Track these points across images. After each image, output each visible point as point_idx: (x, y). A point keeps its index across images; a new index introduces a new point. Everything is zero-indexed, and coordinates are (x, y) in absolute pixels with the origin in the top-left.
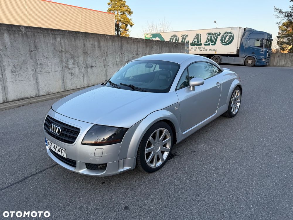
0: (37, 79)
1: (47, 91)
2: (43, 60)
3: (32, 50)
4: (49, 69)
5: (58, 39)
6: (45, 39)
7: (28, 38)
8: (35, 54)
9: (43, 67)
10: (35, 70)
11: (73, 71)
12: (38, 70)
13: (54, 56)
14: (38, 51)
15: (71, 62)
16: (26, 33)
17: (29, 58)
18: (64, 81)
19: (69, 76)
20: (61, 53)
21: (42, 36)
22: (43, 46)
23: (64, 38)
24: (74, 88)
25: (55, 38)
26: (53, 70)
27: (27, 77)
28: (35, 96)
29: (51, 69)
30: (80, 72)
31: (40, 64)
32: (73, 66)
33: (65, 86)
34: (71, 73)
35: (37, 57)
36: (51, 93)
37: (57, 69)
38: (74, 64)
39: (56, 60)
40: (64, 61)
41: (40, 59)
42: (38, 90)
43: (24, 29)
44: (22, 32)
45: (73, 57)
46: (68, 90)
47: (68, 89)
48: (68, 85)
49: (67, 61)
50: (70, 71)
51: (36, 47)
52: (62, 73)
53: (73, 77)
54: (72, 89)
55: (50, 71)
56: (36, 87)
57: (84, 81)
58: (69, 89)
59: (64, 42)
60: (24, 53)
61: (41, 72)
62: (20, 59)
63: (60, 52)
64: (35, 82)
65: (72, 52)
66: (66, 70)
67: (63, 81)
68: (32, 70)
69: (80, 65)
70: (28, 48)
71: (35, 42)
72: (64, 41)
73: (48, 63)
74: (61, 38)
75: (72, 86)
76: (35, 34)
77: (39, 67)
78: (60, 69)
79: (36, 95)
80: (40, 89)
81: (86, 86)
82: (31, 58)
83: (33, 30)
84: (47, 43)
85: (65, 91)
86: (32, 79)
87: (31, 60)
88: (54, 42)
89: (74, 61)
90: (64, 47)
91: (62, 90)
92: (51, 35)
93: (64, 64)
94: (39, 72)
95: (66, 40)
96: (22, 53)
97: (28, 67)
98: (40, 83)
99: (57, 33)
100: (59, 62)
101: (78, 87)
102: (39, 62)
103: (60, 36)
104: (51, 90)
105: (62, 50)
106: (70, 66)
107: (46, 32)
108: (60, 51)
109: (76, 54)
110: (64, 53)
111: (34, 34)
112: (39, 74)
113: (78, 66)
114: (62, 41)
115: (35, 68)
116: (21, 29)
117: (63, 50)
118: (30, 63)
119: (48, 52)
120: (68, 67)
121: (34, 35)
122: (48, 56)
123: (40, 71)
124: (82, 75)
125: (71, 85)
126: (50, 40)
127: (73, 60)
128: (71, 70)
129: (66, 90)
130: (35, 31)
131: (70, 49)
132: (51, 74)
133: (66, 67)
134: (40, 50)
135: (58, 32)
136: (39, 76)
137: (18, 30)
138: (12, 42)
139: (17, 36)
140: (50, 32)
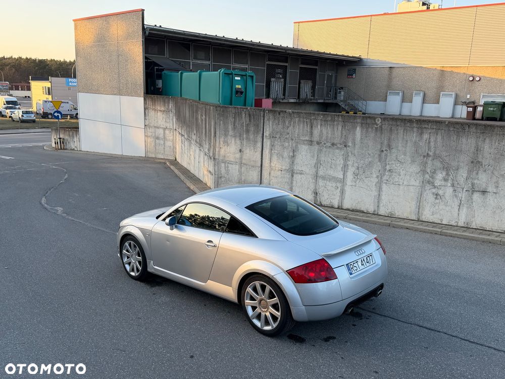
0: (380, 190)
1: (389, 211)
2: (394, 166)
3: (384, 150)
4: (400, 180)
5: (426, 136)
6: (405, 134)
7: (382, 133)
8: (386, 155)
9: (392, 175)
10: (380, 177)
11: (441, 192)
12: (385, 178)
13: (413, 161)
14: (390, 152)
15: (441, 175)
16: (381, 127)
17: (377, 160)
18: (421, 204)
19: (431, 198)
20: (425, 159)
21: (401, 131)
22: (400, 145)
23: (437, 134)
24: (436, 222)
25: (421, 134)
26: (405, 183)
27: (369, 184)
28: (372, 212)
29: (404, 180)
30: (456, 196)
31: (390, 170)
32: (443, 183)
33: (420, 212)
34: (436, 195)
35: (387, 160)
36: (394, 216)
37: (413, 182)
38: (446, 180)
39: (415, 168)
40: (429, 171)
41: (390, 163)
42: (378, 206)
43: (380, 121)
44: (377, 125)
45: (447, 168)
46: (424, 220)
47: (423, 218)
48: (425, 213)
49: (434, 173)
50: (434, 190)
51: (389, 146)
52: (420, 190)
53: (437, 201)
54: (431, 221)
55: (401, 184)
56: (376, 201)
57: (459, 214)
58: (426, 221)
59: (436, 141)
60: (373, 153)
61: (388, 182)
62: (367, 160)
63: (424, 157)
64: (376, 193)
65: (447, 159)
66: (428, 187)
67: (418, 204)
68: (377, 177)
69: (458, 184)
70: (379, 147)
71: (389, 139)
72: (436, 139)
73: (401, 170)
74: (431, 134)
75: (431, 217)
76: (393, 128)
77: (387, 174)
78: (417, 183)
79: (374, 211)
80: (381, 205)
81: (461, 224)
82: (380, 161)
84: (407, 141)
85: (418, 220)
86: (374, 188)
87: (379, 163)
88: (417, 139)
89: (448, 174)
90: (433, 150)
91: (414, 217)
92: (415, 130)
93: (427, 176)
94: (386, 182)
95: (440, 137)
96: (370, 152)
97: (373, 171)
98: (383, 197)
99: (426, 126)
100: (419, 172)
101: (444, 222)
102: (388, 167)
103: (429, 131)
104: (396, 212)
105: (428, 154)
106: (438, 183)
107: (408, 125)
108: (426, 154)
109: (454, 164)
110: (430, 159)
111: (391, 127)
112: (384, 184)
113: (453, 185)
114: (432, 140)
115: (381, 174)
116: (377, 121)
117: (431, 154)
118: (377, 166)
119: (405, 154)
120: (433, 183)
121: (391, 129)
122: (403, 161)
123: (387, 180)
124: (457, 202)
125: (431, 214)
126: (413, 136)
127: (444, 173)
128: (436, 189)
129: (421, 219)
131: (444, 154)
132: (401, 187)
133: (429, 182)
134: (394, 150)
135: (428, 125)
136: (384, 187)
137: (373, 122)
138: (363, 138)
139: (370, 130)
140: (415, 125)
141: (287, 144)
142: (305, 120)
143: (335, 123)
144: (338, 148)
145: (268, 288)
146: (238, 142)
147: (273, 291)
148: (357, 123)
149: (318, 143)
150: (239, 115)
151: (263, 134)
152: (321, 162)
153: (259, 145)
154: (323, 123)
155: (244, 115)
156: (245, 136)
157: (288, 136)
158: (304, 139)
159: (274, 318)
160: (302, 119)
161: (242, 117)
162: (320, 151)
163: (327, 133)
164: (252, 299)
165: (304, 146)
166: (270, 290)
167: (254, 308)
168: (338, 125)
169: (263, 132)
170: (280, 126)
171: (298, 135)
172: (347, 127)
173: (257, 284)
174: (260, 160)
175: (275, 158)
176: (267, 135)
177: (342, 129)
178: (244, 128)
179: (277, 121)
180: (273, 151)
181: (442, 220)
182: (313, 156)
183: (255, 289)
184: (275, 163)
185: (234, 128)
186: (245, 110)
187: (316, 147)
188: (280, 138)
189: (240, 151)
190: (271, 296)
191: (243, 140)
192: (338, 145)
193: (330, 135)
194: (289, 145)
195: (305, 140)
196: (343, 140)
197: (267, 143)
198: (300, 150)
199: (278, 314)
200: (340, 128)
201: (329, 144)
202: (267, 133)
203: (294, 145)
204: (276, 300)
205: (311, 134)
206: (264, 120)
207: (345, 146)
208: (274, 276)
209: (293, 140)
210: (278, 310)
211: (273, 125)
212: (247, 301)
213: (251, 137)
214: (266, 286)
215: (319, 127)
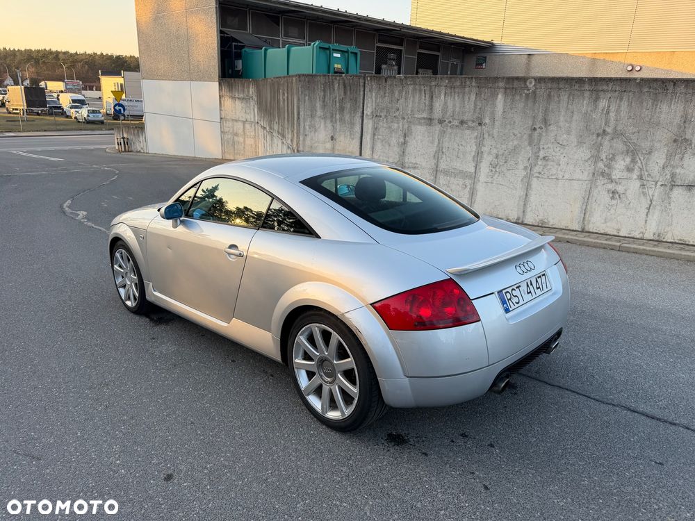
0: (528, 187)
1: (540, 218)
2: (551, 150)
3: (537, 127)
4: (559, 172)
5: (603, 103)
6: (570, 102)
7: (535, 102)
8: (540, 135)
9: (548, 165)
10: (530, 168)
11: (620, 189)
12: (536, 169)
13: (580, 143)
14: (547, 130)
15: (622, 162)
16: (534, 92)
17: (526, 143)
18: (588, 207)
19: (604, 197)
20: (600, 138)
21: (565, 97)
22: (562, 119)
23: (621, 99)
24: (609, 233)
25: (597, 100)
26: (567, 176)
27: (512, 180)
28: (515, 221)
29: (565, 172)
30: (644, 194)
31: (544, 158)
32: (625, 174)
33: (587, 219)
34: (613, 192)
35: (541, 143)
36: (547, 226)
37: (578, 175)
38: (629, 170)
39: (584, 153)
40: (603, 157)
41: (546, 147)
42: (524, 212)
43: (533, 84)
44: (529, 90)
45: (633, 152)
46: (591, 230)
47: (591, 228)
48: (593, 220)
49: (613, 159)
50: (610, 186)
51: (545, 121)
52: (589, 186)
53: (614, 202)
54: (602, 232)
55: (561, 177)
56: (522, 203)
57: (646, 221)
58: (595, 231)
59: (618, 111)
60: (520, 133)
61: (540, 176)
62: (511, 143)
63: (598, 135)
64: (523, 193)
65: (634, 138)
66: (601, 181)
67: (584, 207)
68: (525, 168)
69: (649, 175)
70: (530, 123)
71: (546, 111)
72: (619, 106)
73: (562, 157)
74: (612, 100)
75: (604, 225)
76: (552, 94)
77: (540, 163)
78: (585, 176)
79: (518, 219)
80: (529, 209)
81: (649, 236)
82: (530, 144)
83: (549, 85)
84: (573, 112)
85: (583, 231)
86: (519, 185)
87: (528, 148)
88: (590, 109)
89: (633, 161)
90: (612, 123)
91: (577, 227)
92: (587, 94)
93: (601, 165)
94: (537, 175)
95: (626, 103)
96: (516, 132)
97: (519, 160)
98: (532, 198)
99: (605, 88)
100: (589, 159)
101: (622, 234)
102: (542, 154)
103: (610, 95)
104: (550, 219)
105: (604, 130)
106: (616, 174)
107: (577, 87)
108: (601, 131)
109: (646, 145)
110: (608, 138)
111: (550, 92)
112: (535, 179)
113: (640, 178)
114: (613, 108)
115: (531, 164)
116: (528, 84)
117: (609, 130)
118: (526, 152)
119: (569, 133)
120: (609, 175)
121: (549, 95)
122: (565, 143)
123: (540, 173)
124: (645, 204)
125: (603, 221)
126: (584, 104)
127: (628, 160)
128: (614, 184)
129: (587, 229)
130: (555, 85)
131: (631, 129)
132: (560, 183)
133: (603, 174)
134: (552, 128)
135: (608, 85)
136: (535, 182)
137: (523, 86)
138: (506, 110)
139: (518, 97)
140: (587, 87)
141: (396, 125)
142: (422, 87)
143: (467, 90)
144: (469, 128)
145: (336, 337)
146: (329, 125)
147: (344, 344)
148: (498, 88)
149: (441, 122)
150: (330, 87)
151: (363, 113)
152: (444, 150)
153: (358, 128)
154: (449, 91)
155: (336, 86)
156: (338, 116)
157: (397, 114)
158: (420, 116)
159: (348, 398)
160: (417, 87)
161: (334, 90)
162: (443, 133)
163: (454, 105)
164: (307, 357)
165: (419, 127)
166: (339, 341)
167: (310, 375)
168: (469, 93)
169: (363, 111)
170: (387, 99)
171: (412, 111)
172: (483, 96)
173: (316, 328)
174: (359, 150)
175: (379, 146)
176: (369, 113)
177: (476, 98)
178: (338, 104)
179: (382, 93)
180: (376, 137)
181: (619, 230)
182: (432, 142)
183: (311, 339)
184: (379, 153)
185: (324, 106)
186: (338, 78)
187: (438, 128)
188: (386, 116)
189: (332, 138)
190: (342, 354)
191: (336, 122)
192: (470, 124)
193: (457, 109)
194: (399, 127)
195: (421, 119)
196: (477, 115)
197: (368, 125)
198: (413, 134)
199: (354, 390)
200: (473, 97)
201: (456, 123)
202: (368, 111)
203: (406, 126)
204: (349, 362)
205: (431, 108)
206: (364, 91)
207: (480, 124)
208: (347, 315)
209: (404, 118)
210: (353, 383)
211: (376, 98)
212: (298, 361)
213: (347, 117)
214: (331, 333)
215: (442, 97)
